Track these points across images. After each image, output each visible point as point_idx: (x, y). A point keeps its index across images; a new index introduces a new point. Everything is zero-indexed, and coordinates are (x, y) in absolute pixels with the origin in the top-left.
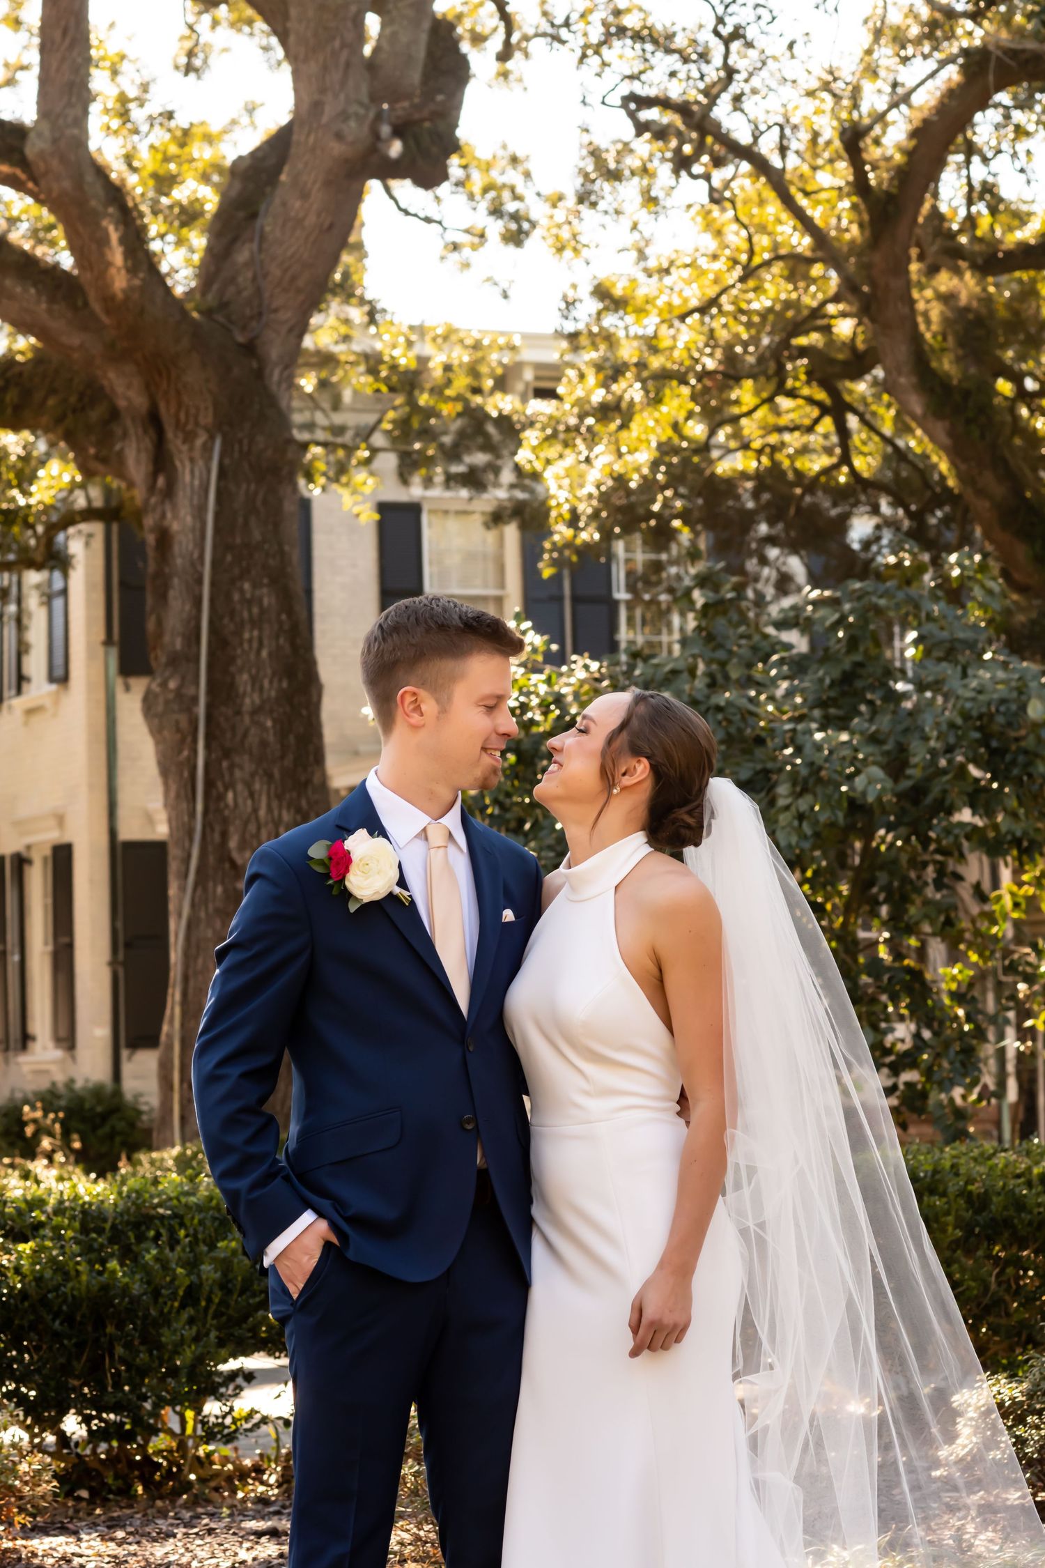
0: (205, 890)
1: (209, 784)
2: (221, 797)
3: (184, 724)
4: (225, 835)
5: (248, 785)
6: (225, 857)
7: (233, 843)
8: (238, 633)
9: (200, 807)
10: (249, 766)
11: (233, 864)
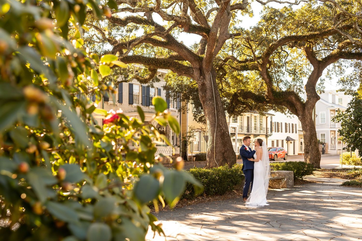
0: (217, 129)
1: (217, 115)
2: (218, 117)
3: (213, 108)
4: (219, 122)
5: (221, 116)
6: (219, 125)
7: (220, 123)
8: (217, 97)
9: (216, 118)
10: (221, 114)
11: (220, 126)
